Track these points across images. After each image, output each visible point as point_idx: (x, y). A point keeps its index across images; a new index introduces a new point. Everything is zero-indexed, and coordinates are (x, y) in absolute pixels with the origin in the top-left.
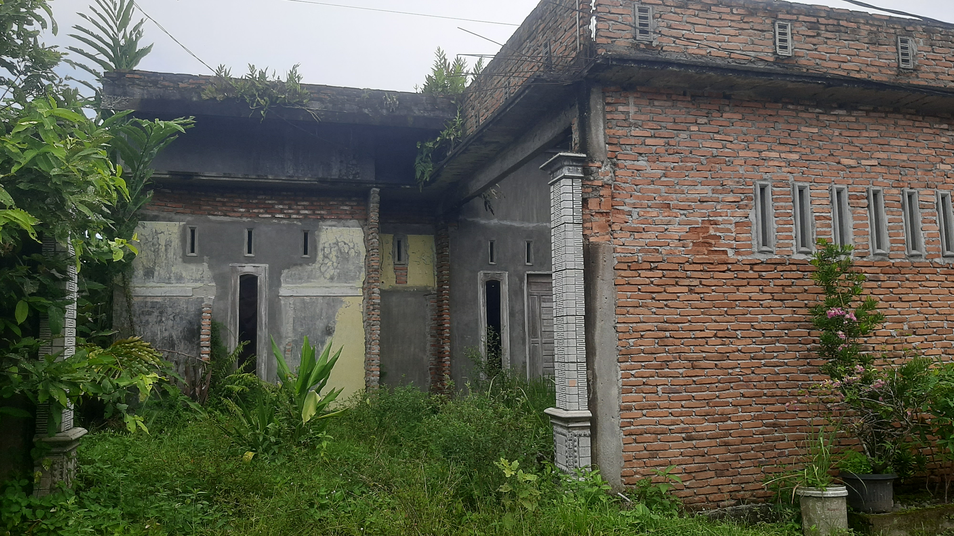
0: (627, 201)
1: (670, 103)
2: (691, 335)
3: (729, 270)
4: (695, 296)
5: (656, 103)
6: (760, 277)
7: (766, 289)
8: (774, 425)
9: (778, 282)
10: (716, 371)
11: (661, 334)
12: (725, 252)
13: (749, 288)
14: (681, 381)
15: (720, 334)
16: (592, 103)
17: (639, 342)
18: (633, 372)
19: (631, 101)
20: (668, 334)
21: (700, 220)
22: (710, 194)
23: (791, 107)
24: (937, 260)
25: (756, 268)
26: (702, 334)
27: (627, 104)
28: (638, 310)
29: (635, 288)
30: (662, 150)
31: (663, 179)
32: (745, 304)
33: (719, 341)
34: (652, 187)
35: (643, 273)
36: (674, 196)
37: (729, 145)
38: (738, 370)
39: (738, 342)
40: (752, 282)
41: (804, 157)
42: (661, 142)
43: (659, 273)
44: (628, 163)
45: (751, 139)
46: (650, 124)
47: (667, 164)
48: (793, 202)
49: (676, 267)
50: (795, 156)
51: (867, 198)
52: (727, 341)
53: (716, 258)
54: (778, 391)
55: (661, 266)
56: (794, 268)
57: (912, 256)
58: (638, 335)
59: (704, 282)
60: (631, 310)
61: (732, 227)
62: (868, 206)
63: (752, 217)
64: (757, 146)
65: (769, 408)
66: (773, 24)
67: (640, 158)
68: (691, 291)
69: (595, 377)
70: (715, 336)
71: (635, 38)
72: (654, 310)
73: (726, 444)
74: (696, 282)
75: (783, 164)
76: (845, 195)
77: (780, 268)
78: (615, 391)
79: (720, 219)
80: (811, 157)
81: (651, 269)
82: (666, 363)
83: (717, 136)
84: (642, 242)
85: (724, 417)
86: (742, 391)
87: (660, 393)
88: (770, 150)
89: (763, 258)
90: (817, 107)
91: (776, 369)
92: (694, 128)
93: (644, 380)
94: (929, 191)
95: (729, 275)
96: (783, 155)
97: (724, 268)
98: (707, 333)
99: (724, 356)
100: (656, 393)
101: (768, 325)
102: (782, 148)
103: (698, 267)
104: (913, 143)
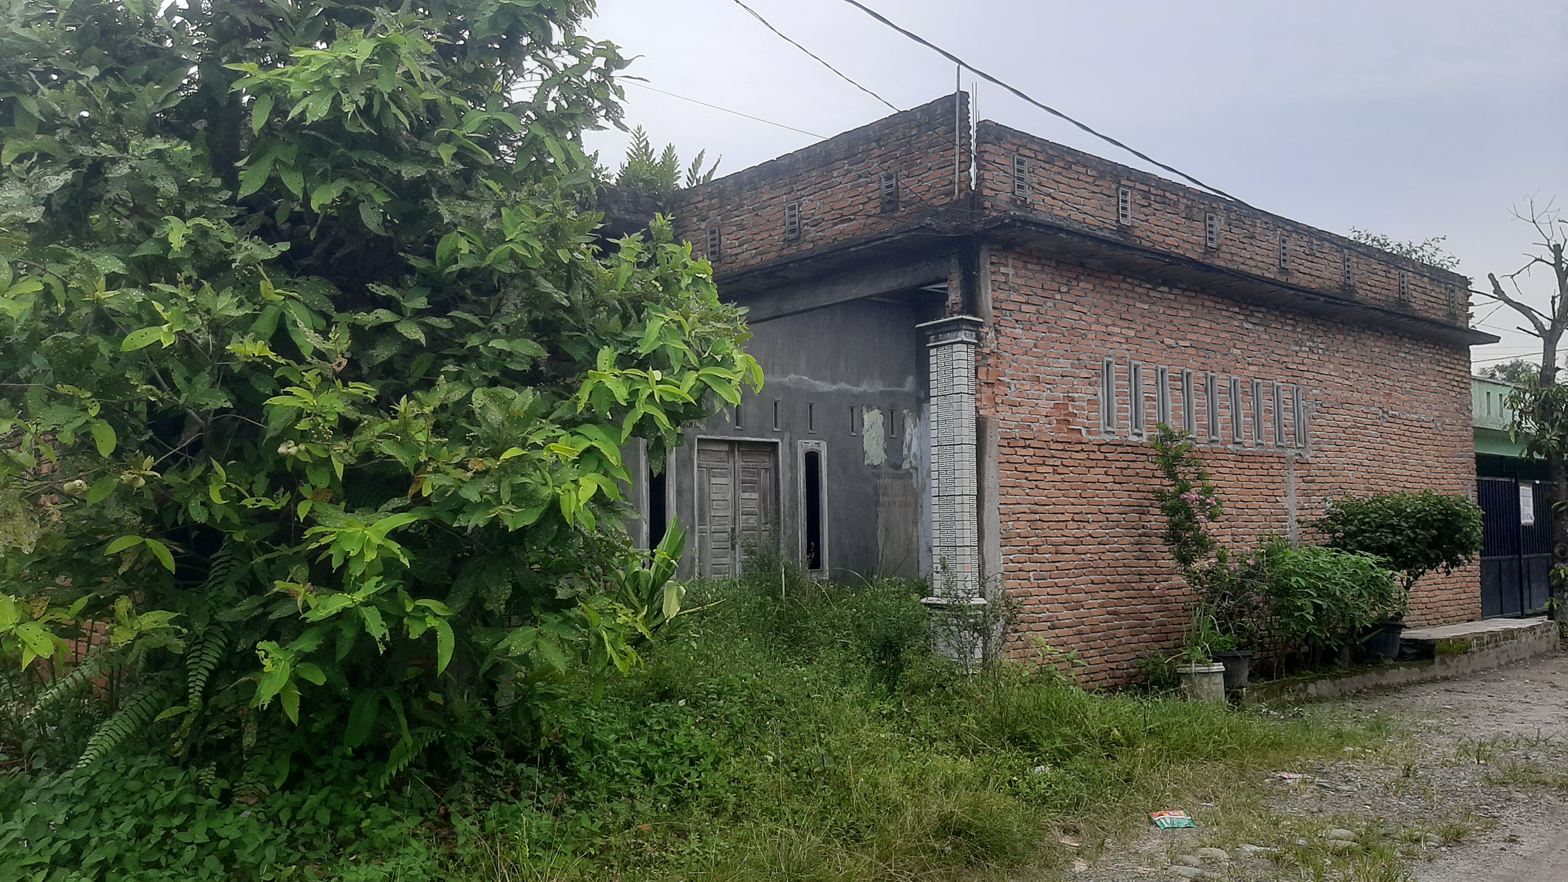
0: (1007, 371)
1: (1039, 268)
2: (1055, 518)
3: (1082, 450)
4: (1058, 477)
5: (1030, 266)
6: (1106, 459)
7: (1110, 471)
8: (1115, 613)
9: (1119, 464)
10: (1073, 557)
11: (1032, 517)
12: (1080, 431)
13: (1097, 470)
14: (1048, 566)
15: (1076, 517)
16: (981, 262)
17: (1017, 524)
18: (1011, 557)
19: (1010, 261)
20: (1037, 517)
21: (1061, 395)
22: (1070, 369)
23: (1129, 280)
24: (1229, 446)
25: (1103, 449)
26: (1062, 517)
27: (1006, 265)
28: (1015, 491)
29: (1012, 467)
30: (1033, 318)
31: (1034, 350)
32: (1094, 486)
33: (1075, 525)
34: (1025, 357)
35: (1021, 451)
36: (1042, 368)
37: (1084, 317)
38: (1089, 555)
39: (1089, 526)
40: (1100, 463)
41: (1139, 335)
42: (1033, 309)
43: (1031, 451)
44: (1008, 330)
45: (1100, 312)
46: (1025, 288)
47: (1037, 334)
48: (1129, 380)
49: (1044, 445)
50: (1132, 333)
51: (1182, 380)
52: (1081, 525)
53: (1074, 437)
54: (1118, 578)
55: (1034, 443)
56: (1130, 449)
57: (1212, 441)
58: (1015, 517)
59: (1065, 462)
60: (1010, 490)
61: (1085, 404)
62: (1182, 389)
63: (1100, 394)
64: (1104, 320)
65: (1111, 595)
66: (1117, 189)
67: (1017, 326)
68: (1055, 472)
69: (984, 563)
70: (1073, 520)
71: (1013, 193)
72: (1027, 491)
73: (1080, 633)
74: (1058, 463)
75: (1123, 340)
76: (1167, 375)
77: (1119, 449)
79: (1076, 395)
80: (1143, 335)
81: (1024, 447)
82: (1035, 549)
83: (1075, 307)
84: (1018, 417)
85: (1079, 605)
86: (1092, 577)
87: (1032, 580)
88: (1114, 325)
89: (1108, 438)
90: (1148, 282)
91: (1117, 555)
92: (1058, 296)
93: (1020, 566)
94: (1224, 376)
95: (1083, 455)
96: (1124, 331)
97: (1079, 447)
98: (1067, 517)
99: (1079, 540)
100: (1029, 579)
101: (1110, 509)
102: (1122, 323)
103: (1060, 446)
104: (1214, 326)
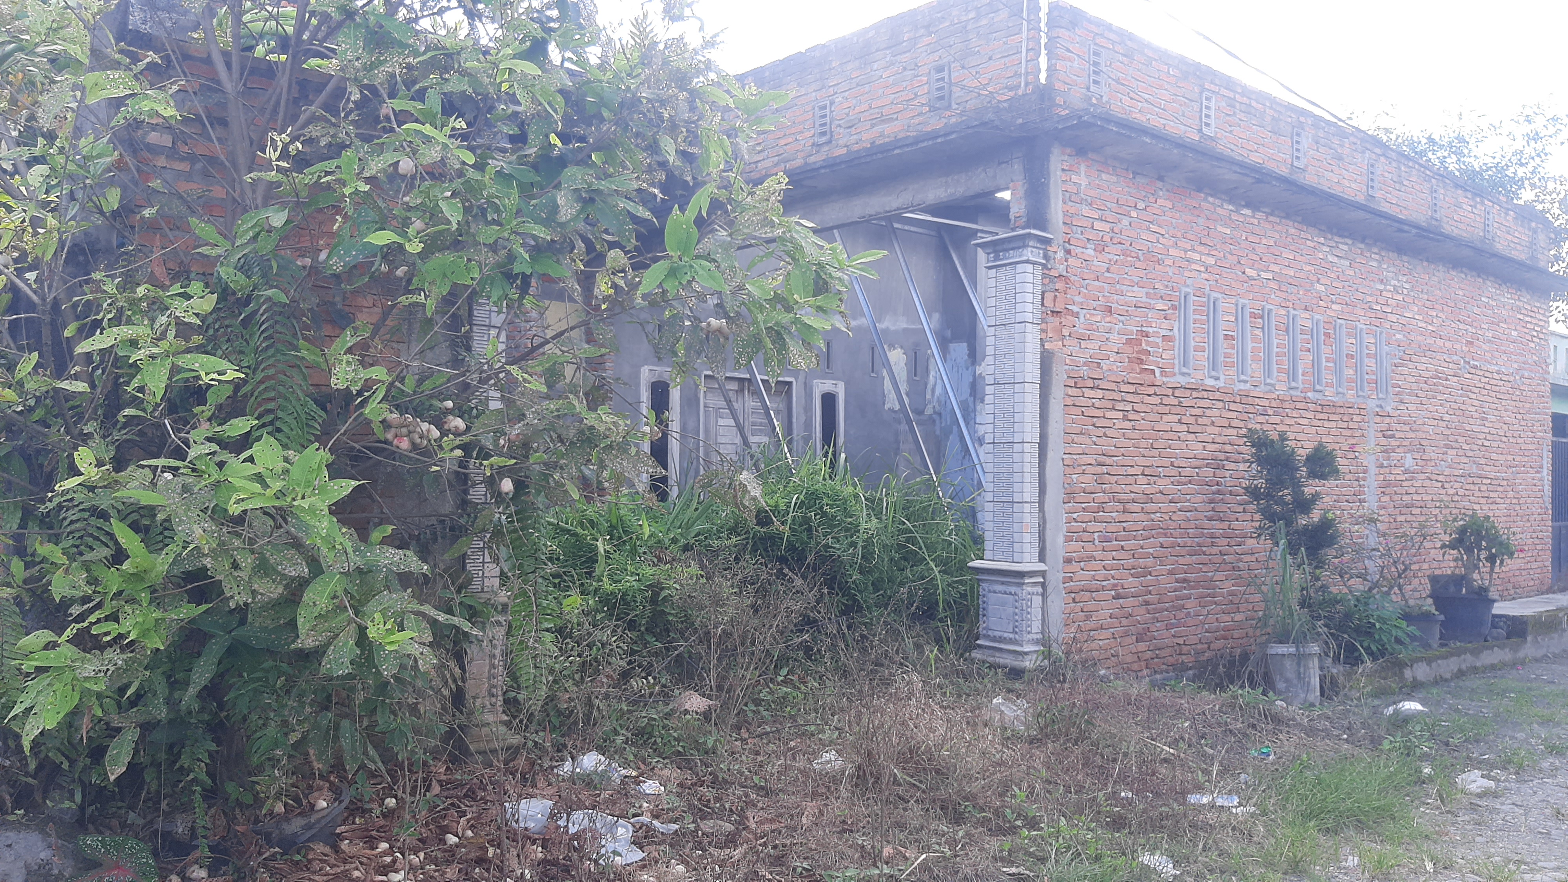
0: (1076, 299)
1: (1114, 179)
2: (1122, 471)
3: (1155, 394)
4: (1128, 424)
5: (1104, 176)
6: (1179, 404)
7: (1184, 419)
8: (1184, 580)
9: (1194, 411)
10: (1142, 516)
11: (1099, 469)
12: (1153, 371)
13: (1170, 418)
14: (1113, 527)
15: (1146, 471)
17: (1082, 478)
19: (1083, 168)
20: (1104, 469)
21: (1135, 329)
22: (1144, 299)
23: (1210, 199)
25: (1176, 393)
26: (1131, 471)
27: (1078, 173)
28: (1081, 438)
29: (1078, 411)
30: (1107, 237)
31: (1107, 274)
32: (1166, 436)
33: (1144, 480)
34: (1096, 283)
35: (1088, 393)
36: (1116, 297)
37: (1161, 240)
38: (1158, 515)
39: (1160, 481)
40: (1175, 410)
41: (1218, 263)
42: (1107, 227)
43: (1100, 395)
44: (1079, 250)
45: (1179, 235)
46: (1098, 202)
47: (1110, 256)
48: (1208, 315)
49: (1113, 386)
50: (1212, 261)
51: (1262, 317)
52: (1152, 479)
53: (1148, 378)
54: (1189, 541)
55: (1101, 384)
56: (1205, 394)
57: (1292, 388)
58: (1079, 470)
59: (1136, 407)
60: (1076, 438)
61: (1159, 340)
62: (1263, 328)
63: (1176, 329)
64: (1184, 243)
65: (1181, 560)
66: (1201, 93)
67: (1089, 246)
68: (1126, 418)
69: (1045, 521)
70: (1143, 474)
71: (1088, 89)
72: (1094, 439)
73: (1147, 603)
74: (1129, 408)
75: (1202, 269)
76: (1247, 311)
77: (1195, 394)
78: (1061, 539)
79: (1150, 330)
80: (1224, 263)
81: (1093, 388)
82: (1102, 506)
83: (1153, 228)
84: (1087, 353)
85: (1146, 572)
86: (1161, 540)
87: (1096, 542)
88: (1193, 250)
89: (1183, 381)
90: (1230, 202)
91: (1188, 514)
92: (1134, 214)
93: (1084, 525)
94: (1306, 315)
95: (1156, 400)
96: (1203, 258)
97: (1151, 391)
98: (1137, 470)
99: (1149, 498)
100: (1093, 541)
101: (1183, 463)
102: (1202, 248)
103: (1132, 389)
104: (1299, 258)
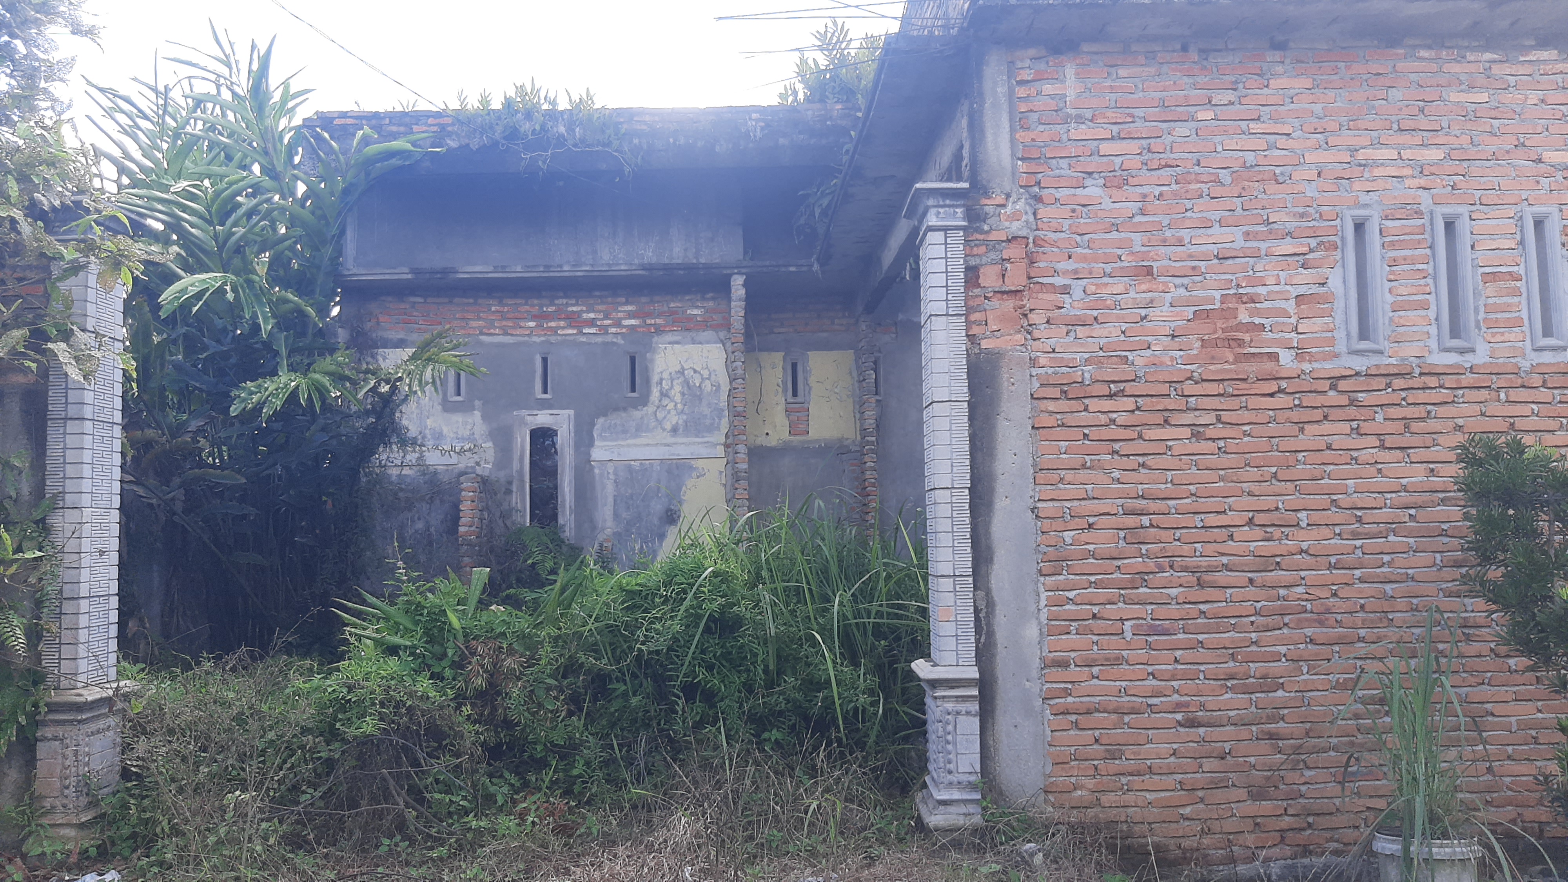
0: (1061, 266)
1: (1151, 70)
2: (1197, 521)
3: (1282, 391)
4: (1205, 446)
5: (1122, 72)
6: (1352, 403)
7: (1366, 427)
9: (1394, 412)
10: (1251, 592)
11: (1131, 521)
12: (1273, 357)
13: (1327, 427)
14: (1174, 610)
15: (1260, 519)
16: (987, 85)
17: (1086, 536)
18: (1071, 595)
19: (1070, 71)
20: (1145, 520)
21: (1217, 295)
22: (1240, 243)
23: (1424, 53)
25: (1343, 385)
26: (1221, 520)
27: (1061, 80)
28: (1083, 475)
29: (1077, 434)
30: (1134, 163)
31: (1138, 219)
32: (1318, 457)
33: (1258, 533)
34: (1115, 235)
35: (1094, 404)
36: (1162, 250)
37: (1282, 142)
38: (1301, 590)
39: (1301, 534)
40: (1334, 414)
41: (1455, 155)
42: (1133, 147)
43: (1128, 403)
44: (1063, 193)
45: (1333, 126)
46: (1110, 113)
47: (1146, 190)
48: (1431, 247)
49: (1164, 389)
50: (1435, 154)
52: (1276, 532)
53: (1251, 369)
54: (1393, 633)
55: (1129, 388)
56: (1433, 381)
58: (1082, 523)
59: (1226, 417)
60: (1069, 476)
61: (1290, 306)
63: (1335, 283)
64: (1347, 138)
65: (1371, 666)
67: (1089, 182)
68: (1197, 436)
69: (991, 604)
70: (1251, 524)
72: (1116, 474)
73: (1272, 736)
74: (1209, 418)
75: (1407, 172)
76: (1554, 226)
77: (1398, 383)
78: (1032, 632)
79: (1261, 290)
80: (1472, 153)
81: (1111, 396)
82: (1141, 578)
83: (1255, 127)
84: (1093, 345)
85: (1270, 684)
86: (1309, 632)
87: (1128, 635)
88: (1376, 145)
89: (1360, 364)
90: (1487, 48)
91: (1388, 587)
92: (1205, 114)
93: (1095, 609)
95: (1281, 401)
96: (1406, 154)
97: (1273, 387)
98: (1230, 518)
99: (1270, 562)
100: (1121, 634)
101: (1368, 500)
102: (1405, 138)
103: (1213, 388)
